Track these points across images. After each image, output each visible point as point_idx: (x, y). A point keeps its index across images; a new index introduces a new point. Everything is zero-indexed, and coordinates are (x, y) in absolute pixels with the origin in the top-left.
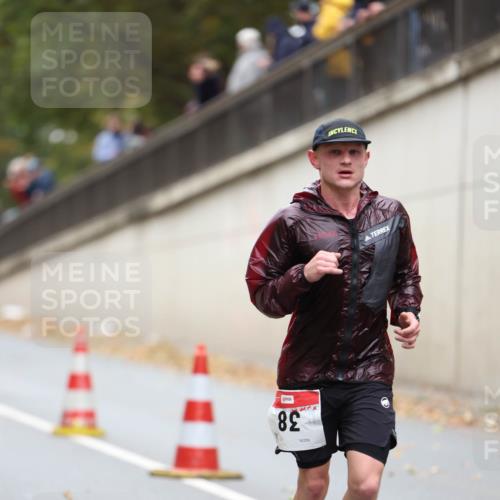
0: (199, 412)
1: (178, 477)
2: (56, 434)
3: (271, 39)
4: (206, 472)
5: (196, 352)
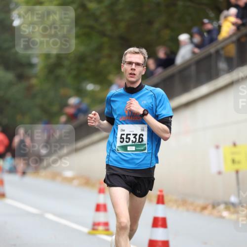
2: (89, 233)
5: (158, 193)
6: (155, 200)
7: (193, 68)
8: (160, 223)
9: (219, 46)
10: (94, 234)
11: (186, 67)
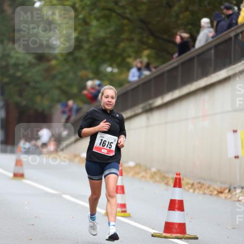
1: (166, 237)
5: (175, 176)
8: (177, 206)
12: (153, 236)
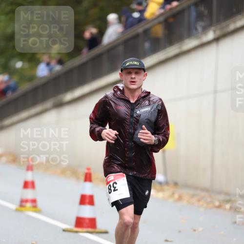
0: (87, 200)
1: (77, 232)
2: (17, 210)
3: (123, 19)
4: (90, 230)
5: (86, 171)
6: (83, 178)
7: (121, 48)
8: (87, 201)
9: (147, 26)
10: (21, 211)
11: (113, 47)
12: (64, 230)
